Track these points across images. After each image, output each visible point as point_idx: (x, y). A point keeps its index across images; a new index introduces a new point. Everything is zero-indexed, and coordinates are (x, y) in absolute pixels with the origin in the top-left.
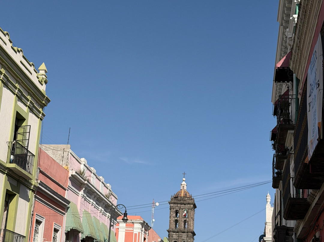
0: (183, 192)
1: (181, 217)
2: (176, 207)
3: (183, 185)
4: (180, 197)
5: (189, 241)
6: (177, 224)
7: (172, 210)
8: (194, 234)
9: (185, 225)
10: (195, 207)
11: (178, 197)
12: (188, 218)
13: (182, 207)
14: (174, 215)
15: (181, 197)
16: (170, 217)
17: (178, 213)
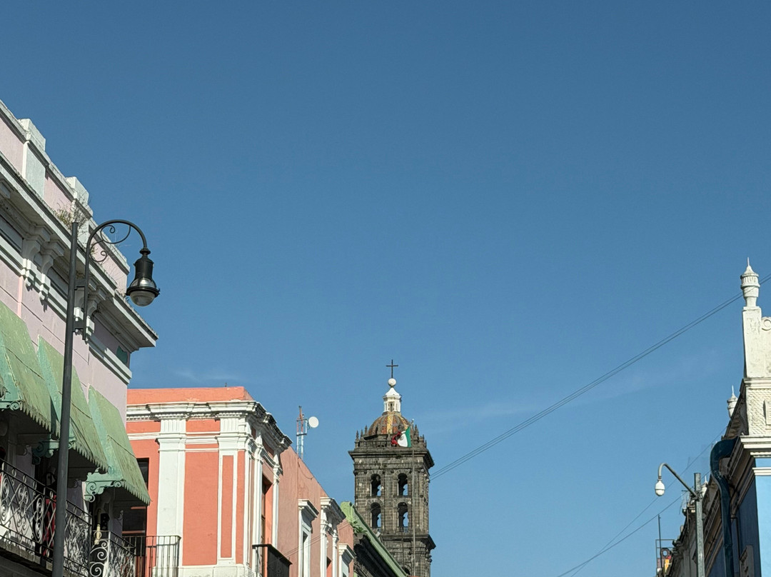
0: (390, 420)
1: (388, 494)
2: (373, 467)
3: (389, 400)
4: (383, 435)
5: (417, 564)
6: (379, 516)
7: (361, 475)
8: (430, 544)
9: (401, 518)
10: (429, 462)
11: (376, 436)
12: (411, 497)
13: (389, 466)
14: (369, 489)
15: (387, 435)
16: (356, 497)
17: (379, 483)
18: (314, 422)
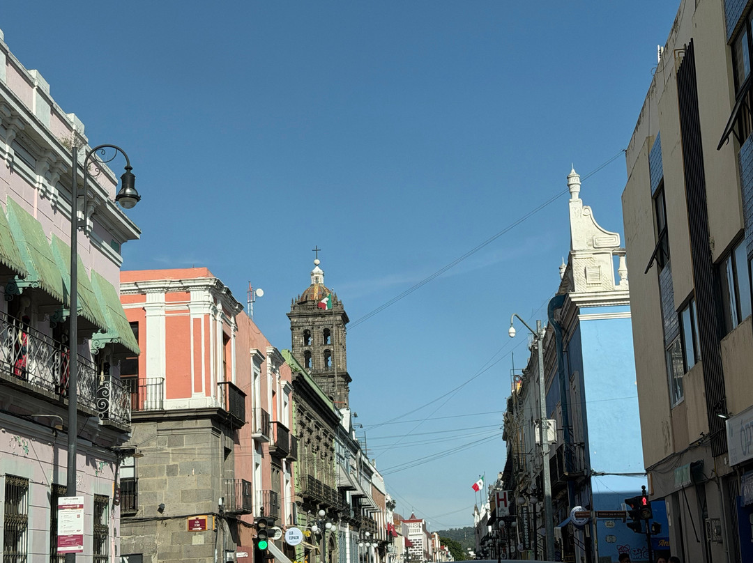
0: (316, 290)
1: (316, 344)
2: (305, 324)
3: (315, 275)
4: (312, 301)
5: (339, 393)
6: (310, 360)
7: (296, 330)
8: (347, 378)
9: (326, 360)
10: (345, 319)
11: (306, 302)
12: (333, 345)
13: (316, 323)
14: (302, 341)
15: (314, 301)
16: (293, 347)
17: (309, 336)
18: (260, 293)
